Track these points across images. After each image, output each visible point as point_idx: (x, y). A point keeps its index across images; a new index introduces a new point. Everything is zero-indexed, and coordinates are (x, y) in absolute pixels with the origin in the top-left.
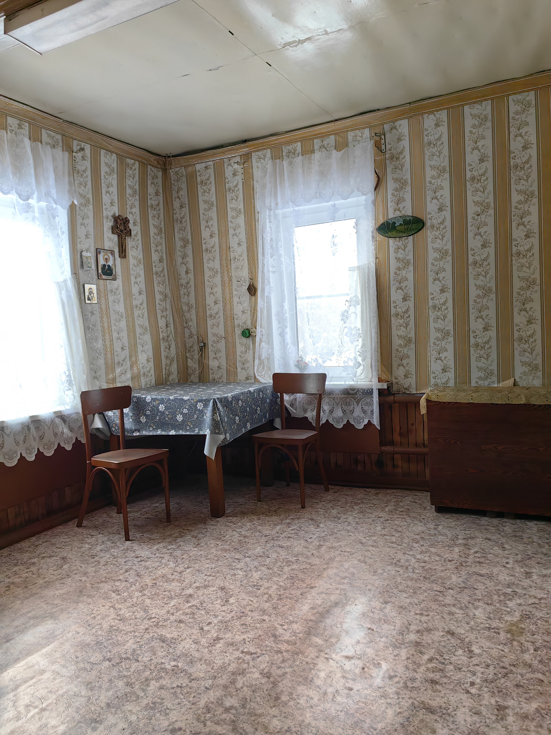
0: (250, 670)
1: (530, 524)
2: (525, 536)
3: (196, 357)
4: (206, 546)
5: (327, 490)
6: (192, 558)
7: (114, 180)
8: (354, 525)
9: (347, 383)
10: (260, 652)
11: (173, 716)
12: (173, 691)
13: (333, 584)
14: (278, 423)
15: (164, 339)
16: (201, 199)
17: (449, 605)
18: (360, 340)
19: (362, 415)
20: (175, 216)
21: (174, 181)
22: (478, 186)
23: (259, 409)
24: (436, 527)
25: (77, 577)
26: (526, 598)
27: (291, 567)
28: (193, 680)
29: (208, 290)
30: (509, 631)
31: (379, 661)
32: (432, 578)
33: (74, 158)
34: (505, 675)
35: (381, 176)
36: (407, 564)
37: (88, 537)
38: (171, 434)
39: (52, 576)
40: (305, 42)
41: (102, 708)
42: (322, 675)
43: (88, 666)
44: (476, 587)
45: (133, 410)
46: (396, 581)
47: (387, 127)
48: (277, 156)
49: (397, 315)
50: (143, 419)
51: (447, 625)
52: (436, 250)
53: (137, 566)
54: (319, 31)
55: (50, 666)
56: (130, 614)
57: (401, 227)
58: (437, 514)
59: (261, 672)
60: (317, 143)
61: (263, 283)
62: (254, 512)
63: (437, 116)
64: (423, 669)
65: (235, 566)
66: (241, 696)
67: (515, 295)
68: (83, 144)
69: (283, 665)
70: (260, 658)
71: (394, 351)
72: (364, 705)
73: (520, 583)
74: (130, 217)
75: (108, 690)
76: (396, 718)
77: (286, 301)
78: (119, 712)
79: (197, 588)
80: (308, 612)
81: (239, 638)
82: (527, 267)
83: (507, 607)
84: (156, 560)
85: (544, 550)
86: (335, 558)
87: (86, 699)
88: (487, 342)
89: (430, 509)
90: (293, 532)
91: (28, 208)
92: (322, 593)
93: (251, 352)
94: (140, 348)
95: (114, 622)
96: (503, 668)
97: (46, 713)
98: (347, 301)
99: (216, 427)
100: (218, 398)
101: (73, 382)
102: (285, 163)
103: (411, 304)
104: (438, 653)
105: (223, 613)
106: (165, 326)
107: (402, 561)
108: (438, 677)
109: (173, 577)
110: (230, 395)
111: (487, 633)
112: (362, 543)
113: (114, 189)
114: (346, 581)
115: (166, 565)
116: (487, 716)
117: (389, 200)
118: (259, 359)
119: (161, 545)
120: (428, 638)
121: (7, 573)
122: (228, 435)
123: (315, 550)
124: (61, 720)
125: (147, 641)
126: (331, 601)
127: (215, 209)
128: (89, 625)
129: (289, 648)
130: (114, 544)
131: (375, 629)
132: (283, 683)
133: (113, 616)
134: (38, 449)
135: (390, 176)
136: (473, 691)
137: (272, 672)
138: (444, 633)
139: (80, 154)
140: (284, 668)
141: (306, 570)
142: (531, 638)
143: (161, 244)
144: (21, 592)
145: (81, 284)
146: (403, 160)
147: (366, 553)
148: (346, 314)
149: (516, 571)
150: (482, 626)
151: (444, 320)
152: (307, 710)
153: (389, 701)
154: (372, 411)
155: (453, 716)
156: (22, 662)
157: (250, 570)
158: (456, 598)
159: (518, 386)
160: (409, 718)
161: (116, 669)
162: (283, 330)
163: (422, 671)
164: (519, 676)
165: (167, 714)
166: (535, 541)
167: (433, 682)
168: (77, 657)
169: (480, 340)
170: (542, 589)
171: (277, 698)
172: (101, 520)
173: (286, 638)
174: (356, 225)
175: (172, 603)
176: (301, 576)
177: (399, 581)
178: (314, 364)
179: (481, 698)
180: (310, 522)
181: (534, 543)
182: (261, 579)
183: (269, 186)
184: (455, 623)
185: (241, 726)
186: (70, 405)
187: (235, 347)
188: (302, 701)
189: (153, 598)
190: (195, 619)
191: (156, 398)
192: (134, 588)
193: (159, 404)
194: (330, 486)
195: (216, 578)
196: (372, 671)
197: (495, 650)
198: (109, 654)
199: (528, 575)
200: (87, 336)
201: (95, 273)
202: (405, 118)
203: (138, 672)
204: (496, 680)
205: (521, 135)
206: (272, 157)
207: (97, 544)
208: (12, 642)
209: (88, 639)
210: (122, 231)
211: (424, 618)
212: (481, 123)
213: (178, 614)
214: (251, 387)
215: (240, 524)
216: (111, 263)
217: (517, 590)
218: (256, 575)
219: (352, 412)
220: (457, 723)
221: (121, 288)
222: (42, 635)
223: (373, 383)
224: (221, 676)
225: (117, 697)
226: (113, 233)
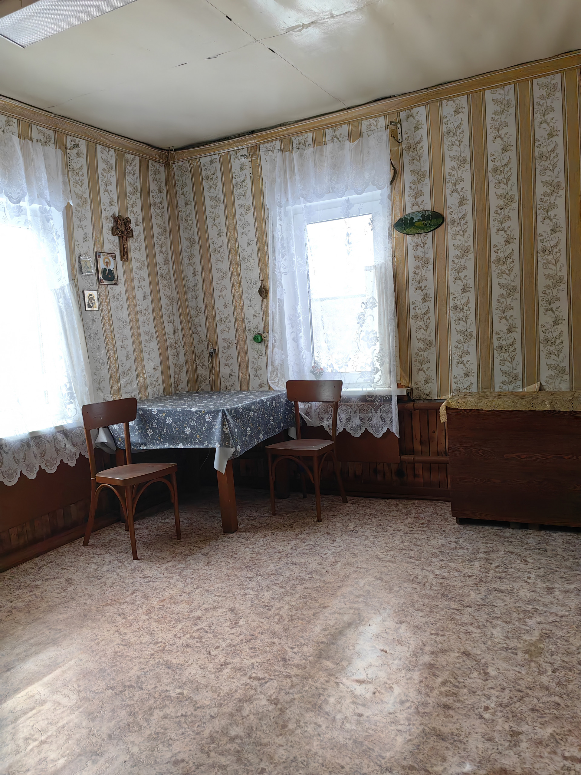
0: (258, 697)
1: (556, 535)
2: (549, 548)
3: (207, 363)
4: (216, 564)
5: (345, 501)
6: (202, 577)
7: (112, 177)
8: (372, 539)
9: (365, 389)
10: (268, 677)
11: (177, 747)
12: (178, 720)
13: (347, 603)
14: (293, 433)
15: (171, 345)
16: (207, 194)
17: (466, 623)
18: (378, 344)
19: (381, 423)
20: (180, 214)
21: (178, 176)
22: (501, 177)
23: (272, 418)
24: (457, 540)
25: (82, 600)
26: (547, 616)
27: (304, 585)
28: (198, 708)
29: (217, 293)
30: (526, 652)
31: (391, 685)
32: (450, 596)
33: (68, 155)
34: (521, 699)
35: (397, 169)
36: (425, 580)
37: (94, 557)
38: (179, 447)
39: (56, 599)
40: (310, 26)
41: (103, 740)
42: (332, 700)
43: (90, 696)
44: (495, 604)
45: (139, 423)
46: (413, 599)
47: (403, 115)
48: (286, 148)
49: (416, 317)
50: (150, 432)
51: (463, 646)
52: (457, 247)
53: (145, 587)
54: (325, 14)
55: (51, 696)
56: (136, 638)
57: (420, 222)
58: (459, 526)
59: (268, 698)
60: (329, 132)
61: (274, 284)
62: (268, 527)
63: (457, 102)
64: (436, 692)
65: (246, 585)
66: (246, 725)
67: (540, 294)
68: (77, 140)
69: (291, 691)
70: (268, 684)
71: (413, 355)
72: (373, 732)
73: (541, 599)
74: (131, 217)
75: (110, 720)
76: (406, 746)
77: (299, 303)
78: (121, 743)
79: (206, 609)
80: (319, 633)
81: (247, 662)
82: (553, 264)
83: (527, 626)
84: (165, 580)
85: (568, 564)
86: (350, 574)
87: (87, 730)
88: (512, 344)
89: (451, 521)
90: (308, 547)
91: (20, 211)
92: (335, 613)
93: (264, 358)
94: (146, 356)
95: (119, 647)
96: (520, 691)
97: (46, 746)
98: (363, 303)
99: (226, 440)
100: (227, 410)
101: (75, 395)
102: (295, 156)
103: (431, 304)
104: (452, 675)
105: (232, 637)
106: (173, 332)
107: (420, 577)
108: (451, 701)
109: (182, 598)
110: (240, 405)
111: (504, 654)
112: (380, 559)
113: (113, 188)
114: (360, 600)
115: (175, 585)
116: (499, 742)
117: (407, 194)
118: (272, 365)
119: (170, 564)
120: (443, 659)
121: (10, 597)
122: (239, 447)
123: (330, 566)
124: (61, 753)
125: (152, 668)
126: (344, 622)
127: (222, 205)
128: (93, 652)
129: (299, 672)
130: (121, 564)
131: (388, 651)
132: (290, 709)
133: (118, 641)
134: (40, 466)
135: (407, 168)
136: (487, 716)
137: (280, 698)
138: (459, 654)
139: (75, 151)
140: (292, 694)
141: (319, 589)
142: (550, 659)
143: (166, 245)
144: (24, 617)
145: (81, 291)
146: (421, 151)
147: (383, 570)
148: (362, 316)
149: (538, 586)
150: (499, 646)
151: (466, 322)
152: (315, 738)
153: (400, 727)
154: (391, 419)
155: (464, 743)
156: (22, 692)
157: (262, 590)
158: (474, 616)
159: (545, 390)
160: (419, 746)
161: (119, 698)
162: (297, 335)
163: (435, 695)
164: (535, 700)
165: (170, 745)
166: (559, 553)
167: (446, 707)
168: (79, 686)
169: (504, 343)
170: (563, 605)
171: (284, 726)
172: (108, 538)
173: (296, 662)
174: (372, 221)
175: (180, 626)
176: (314, 594)
177: (416, 599)
178: (330, 370)
179: (495, 723)
180: (327, 537)
181: (559, 556)
182: (273, 598)
183: (278, 180)
184: (471, 643)
185: (246, 756)
186: (72, 418)
187: (246, 353)
188: (310, 729)
189: (160, 621)
190: (203, 643)
191: (162, 410)
192: (140, 610)
193: (166, 416)
194: (348, 497)
195: (226, 598)
196: (383, 696)
197: (511, 672)
198: (112, 682)
199: (550, 590)
200: (88, 346)
201: (95, 278)
202: (422, 105)
203: (142, 701)
204: (511, 704)
205: (546, 122)
206: (281, 150)
207: (104, 564)
208: (12, 671)
209: (91, 666)
210: (122, 232)
211: (439, 639)
212: (504, 109)
213: (185, 638)
214: (263, 396)
215: (253, 540)
216: (112, 267)
217: (538, 607)
218: (268, 595)
219: (370, 420)
220: (468, 750)
221: (124, 292)
222: (44, 662)
223: (391, 389)
224: (227, 704)
225: (119, 728)
226: (113, 234)
